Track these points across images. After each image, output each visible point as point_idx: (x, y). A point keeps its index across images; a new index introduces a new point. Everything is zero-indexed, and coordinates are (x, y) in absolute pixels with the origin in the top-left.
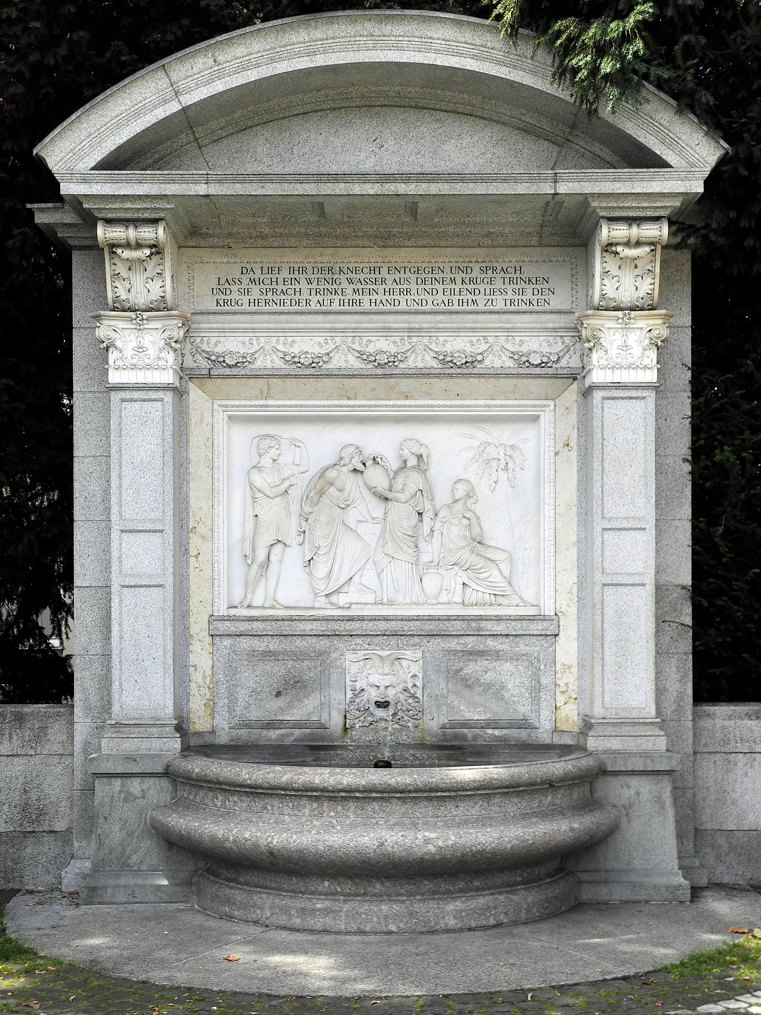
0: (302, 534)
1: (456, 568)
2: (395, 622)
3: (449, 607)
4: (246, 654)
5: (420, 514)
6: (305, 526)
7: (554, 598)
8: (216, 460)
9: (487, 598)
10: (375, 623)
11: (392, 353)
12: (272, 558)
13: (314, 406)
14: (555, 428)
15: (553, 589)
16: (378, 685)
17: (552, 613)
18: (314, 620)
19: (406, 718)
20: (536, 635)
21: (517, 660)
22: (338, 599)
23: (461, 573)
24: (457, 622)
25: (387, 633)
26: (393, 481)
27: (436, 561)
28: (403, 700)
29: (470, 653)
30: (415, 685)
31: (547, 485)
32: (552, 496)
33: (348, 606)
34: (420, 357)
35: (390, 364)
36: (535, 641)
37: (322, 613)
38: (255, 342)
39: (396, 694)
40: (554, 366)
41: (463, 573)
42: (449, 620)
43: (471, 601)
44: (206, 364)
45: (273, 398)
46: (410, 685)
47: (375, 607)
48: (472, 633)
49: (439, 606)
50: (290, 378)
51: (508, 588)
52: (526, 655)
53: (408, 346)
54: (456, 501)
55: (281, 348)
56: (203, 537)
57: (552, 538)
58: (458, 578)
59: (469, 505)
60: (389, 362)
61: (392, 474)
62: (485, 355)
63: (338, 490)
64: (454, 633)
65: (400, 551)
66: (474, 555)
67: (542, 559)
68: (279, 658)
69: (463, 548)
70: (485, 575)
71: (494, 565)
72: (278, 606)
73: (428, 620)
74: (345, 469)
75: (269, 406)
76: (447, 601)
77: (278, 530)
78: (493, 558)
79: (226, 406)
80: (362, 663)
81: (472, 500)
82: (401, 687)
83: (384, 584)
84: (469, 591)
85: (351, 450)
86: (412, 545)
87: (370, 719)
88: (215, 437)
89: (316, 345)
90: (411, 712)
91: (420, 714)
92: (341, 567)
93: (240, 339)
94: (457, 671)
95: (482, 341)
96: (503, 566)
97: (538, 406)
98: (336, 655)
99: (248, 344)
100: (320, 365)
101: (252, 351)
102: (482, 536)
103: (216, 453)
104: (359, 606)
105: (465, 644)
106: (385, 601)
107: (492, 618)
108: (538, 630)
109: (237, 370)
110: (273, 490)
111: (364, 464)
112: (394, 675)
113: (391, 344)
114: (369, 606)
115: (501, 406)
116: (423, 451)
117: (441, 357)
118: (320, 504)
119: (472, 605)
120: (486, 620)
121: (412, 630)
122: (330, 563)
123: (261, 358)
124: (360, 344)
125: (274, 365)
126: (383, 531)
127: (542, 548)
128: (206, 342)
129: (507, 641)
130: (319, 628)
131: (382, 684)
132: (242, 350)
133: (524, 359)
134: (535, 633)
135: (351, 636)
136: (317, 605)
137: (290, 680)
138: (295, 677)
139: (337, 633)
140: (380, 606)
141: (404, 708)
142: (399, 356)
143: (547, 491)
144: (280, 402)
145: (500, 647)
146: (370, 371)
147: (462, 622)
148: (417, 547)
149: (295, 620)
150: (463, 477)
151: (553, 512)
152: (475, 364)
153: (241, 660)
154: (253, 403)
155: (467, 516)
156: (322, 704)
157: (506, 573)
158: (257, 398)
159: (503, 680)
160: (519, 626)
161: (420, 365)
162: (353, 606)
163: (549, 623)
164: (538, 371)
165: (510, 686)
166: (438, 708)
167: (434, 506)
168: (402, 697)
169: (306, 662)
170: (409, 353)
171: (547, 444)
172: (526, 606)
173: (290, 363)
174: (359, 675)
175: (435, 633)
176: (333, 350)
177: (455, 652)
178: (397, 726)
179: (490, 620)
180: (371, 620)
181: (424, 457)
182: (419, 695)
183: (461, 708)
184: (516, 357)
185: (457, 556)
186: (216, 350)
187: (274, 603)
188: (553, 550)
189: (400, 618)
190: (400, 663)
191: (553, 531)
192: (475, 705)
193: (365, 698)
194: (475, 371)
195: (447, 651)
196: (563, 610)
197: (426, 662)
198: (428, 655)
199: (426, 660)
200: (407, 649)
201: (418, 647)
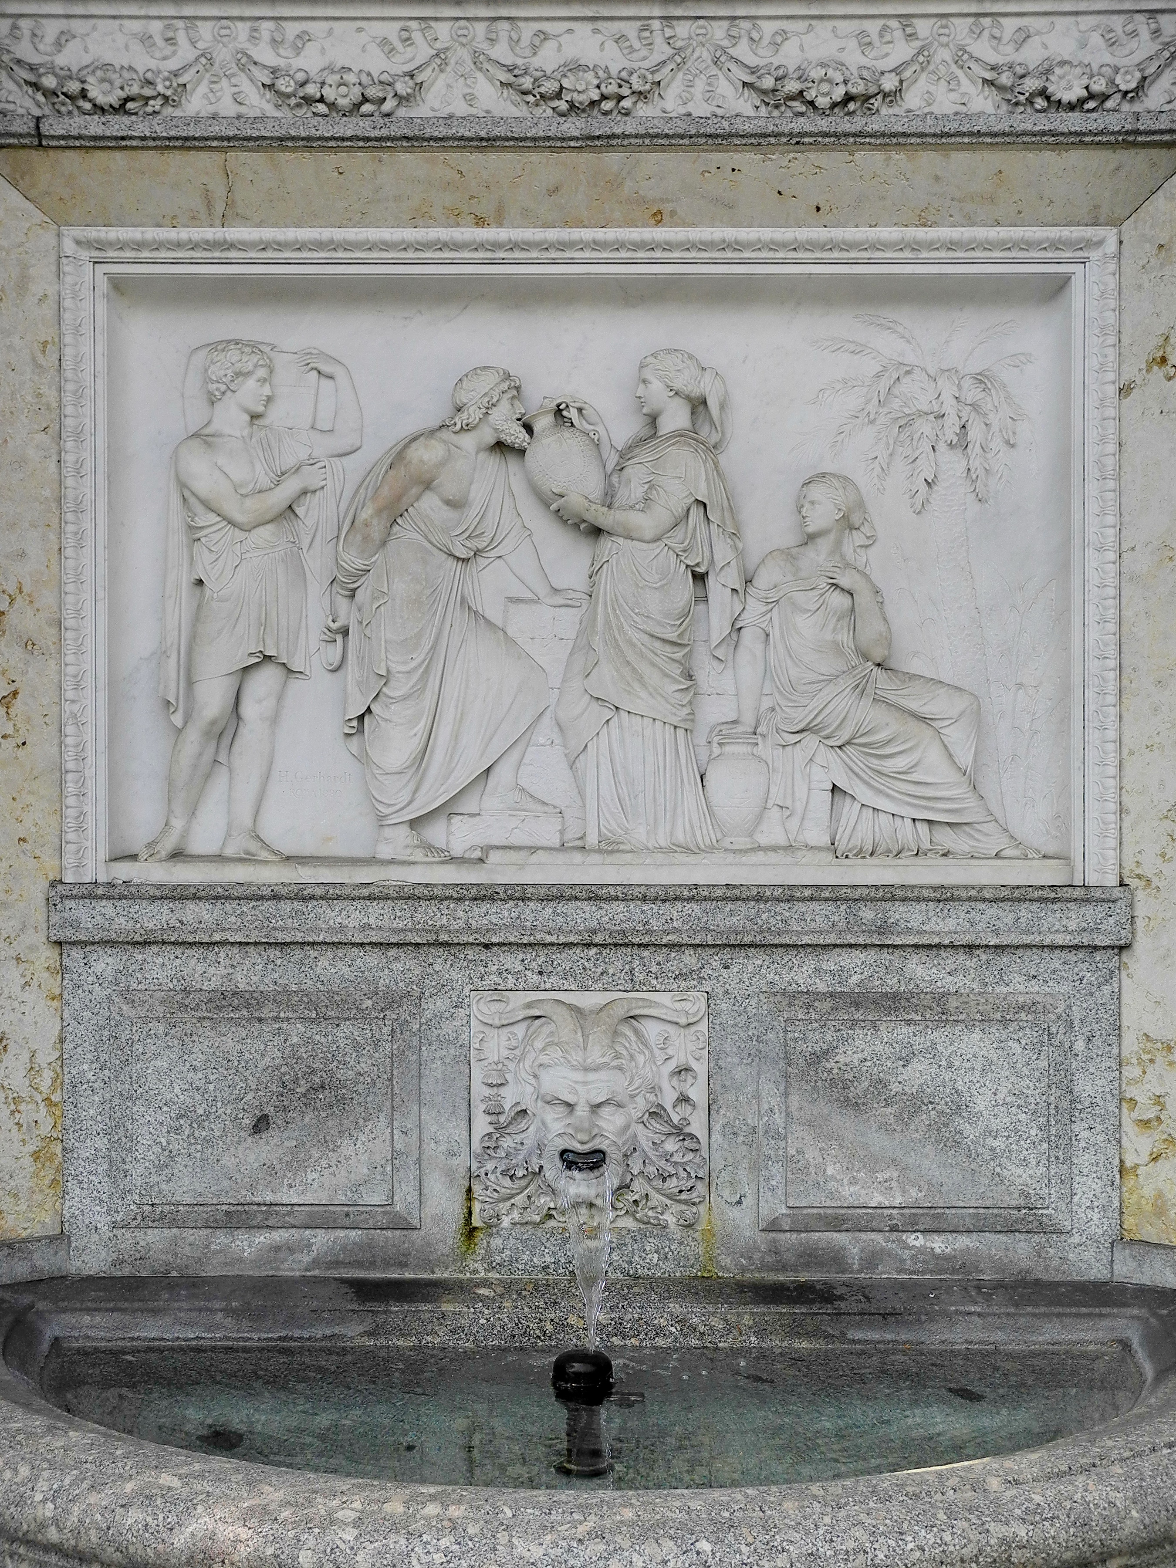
0: (339, 638)
1: (811, 741)
2: (621, 907)
3: (789, 860)
4: (162, 1002)
5: (700, 578)
6: (346, 613)
7: (1113, 832)
8: (69, 410)
9: (906, 833)
10: (561, 908)
11: (614, 72)
12: (248, 709)
13: (371, 247)
14: (1120, 310)
15: (1112, 807)
16: (571, 1099)
17: (1112, 880)
18: (371, 898)
19: (656, 1198)
20: (1062, 947)
21: (1004, 1022)
22: (449, 833)
23: (825, 756)
24: (814, 905)
25: (598, 939)
26: (615, 479)
27: (749, 719)
28: (646, 1145)
29: (856, 1001)
30: (684, 1099)
31: (1092, 488)
32: (1110, 520)
33: (477, 854)
34: (700, 85)
35: (607, 105)
36: (1056, 964)
37: (396, 876)
38: (182, 38)
39: (627, 1127)
40: (1126, 107)
41: (832, 755)
42: (790, 899)
43: (856, 842)
44: (29, 103)
45: (245, 220)
46: (668, 1098)
47: (561, 858)
48: (861, 941)
49: (760, 857)
50: (295, 149)
51: (972, 802)
52: (1030, 1008)
53: (661, 51)
54: (811, 538)
55: (266, 55)
56: (29, 644)
57: (1111, 651)
58: (817, 773)
59: (848, 549)
60: (604, 97)
61: (612, 461)
62: (907, 74)
63: (448, 503)
64: (806, 940)
65: (637, 686)
66: (866, 702)
67: (1077, 713)
68: (266, 1013)
69: (832, 679)
70: (901, 763)
71: (929, 732)
72: (264, 855)
73: (725, 899)
74: (468, 441)
75: (231, 246)
76: (782, 841)
77: (264, 624)
78: (927, 711)
79: (100, 245)
80: (520, 1030)
81: (859, 538)
82: (641, 1105)
83: (590, 790)
84: (849, 810)
85: (487, 383)
86: (676, 670)
87: (545, 1201)
88: (68, 339)
89: (375, 50)
90: (673, 1183)
91: (701, 1188)
92: (456, 737)
93: (135, 26)
94: (817, 1058)
95: (898, 34)
96: (954, 735)
97: (1068, 244)
98: (441, 1004)
99: (160, 42)
100: (387, 107)
101: (173, 64)
102: (889, 646)
103: (70, 387)
104: (513, 856)
105: (840, 974)
106: (592, 839)
107: (926, 893)
108: (1066, 930)
109: (126, 120)
110: (248, 502)
111: (528, 428)
112: (620, 1068)
113: (610, 45)
114: (541, 856)
115: (952, 245)
116: (707, 387)
117: (768, 83)
118: (391, 545)
119: (859, 853)
120: (904, 900)
121: (676, 930)
122: (422, 725)
123: (203, 89)
124: (514, 43)
125: (243, 110)
126: (587, 628)
127: (1077, 680)
128: (27, 33)
129: (971, 963)
130: (386, 923)
131: (583, 1097)
132: (143, 62)
133: (1031, 84)
134: (1060, 940)
135: (487, 946)
136: (385, 852)
137: (296, 1081)
138: (313, 1072)
139: (443, 937)
140: (578, 857)
141: (651, 1170)
142: (634, 79)
143: (1093, 507)
144: (268, 233)
145: (948, 983)
146: (543, 125)
147: (830, 907)
148: (690, 677)
149: (312, 897)
150: (828, 467)
151: (1112, 569)
152: (876, 102)
153: (146, 1020)
154: (184, 234)
155: (844, 582)
156: (395, 1155)
157: (965, 758)
158: (194, 220)
159: (960, 1086)
160: (1009, 919)
161: (700, 109)
162: (494, 857)
163: (1101, 910)
164: (1074, 121)
165: (981, 1104)
166: (755, 1168)
167: (741, 554)
168: (644, 1137)
169: (347, 1028)
170: (666, 70)
171: (1094, 362)
172: (1026, 857)
173: (293, 101)
174: (511, 1066)
175: (747, 939)
176: (427, 64)
177: (810, 998)
178: (628, 1223)
179: (918, 900)
180: (548, 899)
181: (712, 403)
182: (697, 1127)
183: (830, 1171)
184: (1005, 79)
185: (816, 704)
186: (61, 60)
187: (253, 846)
188: (1112, 687)
189: (636, 892)
190: (636, 1032)
191: (1112, 627)
192: (872, 1163)
193: (530, 1138)
194: (875, 125)
195: (784, 993)
196: (1147, 870)
197: (717, 1027)
198: (724, 1006)
199: (718, 1022)
200: (658, 986)
201: (695, 983)
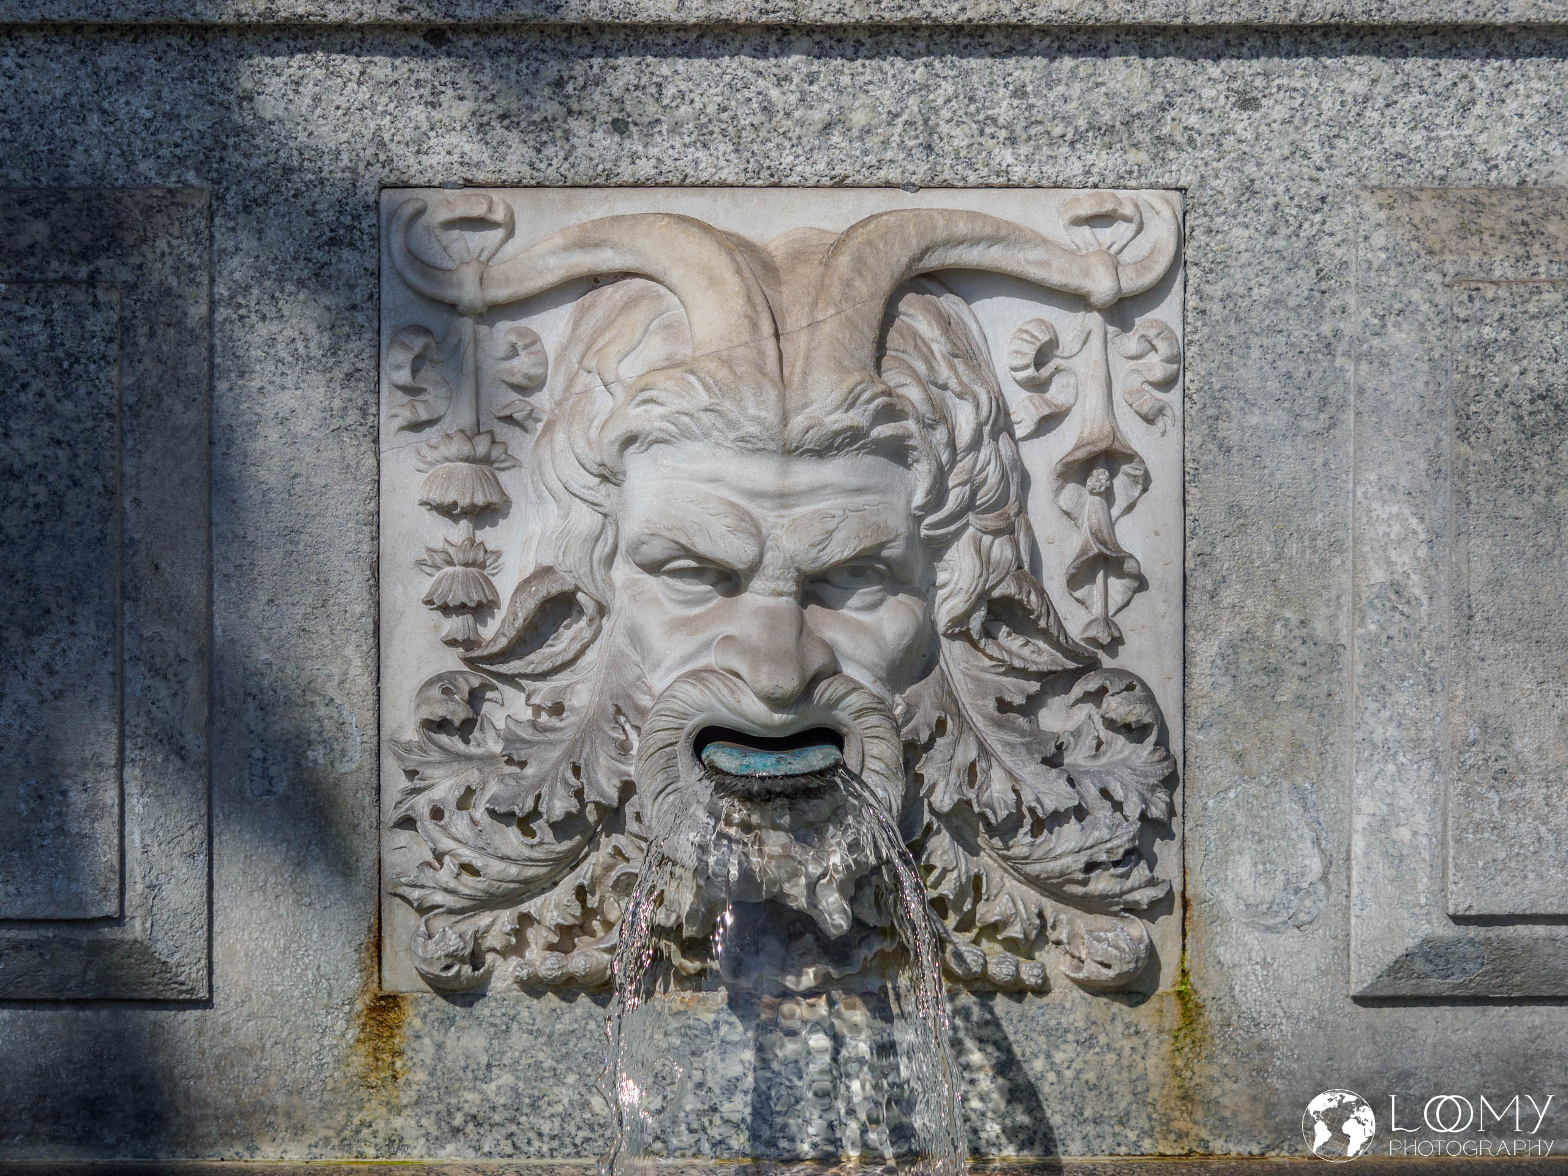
16: (733, 553)
30: (1105, 558)
46: (1054, 555)
80: (550, 322)
82: (965, 574)
90: (1064, 837)
91: (1157, 854)
98: (280, 233)
112: (898, 449)
131: (773, 547)
135: (437, 34)
141: (995, 793)
174: (521, 444)
177: (1532, 207)
182: (1145, 651)
190: (950, 326)
193: (587, 688)
197: (1215, 308)
198: (1238, 237)
199: (1217, 290)
200: (1018, 173)
201: (1143, 157)
